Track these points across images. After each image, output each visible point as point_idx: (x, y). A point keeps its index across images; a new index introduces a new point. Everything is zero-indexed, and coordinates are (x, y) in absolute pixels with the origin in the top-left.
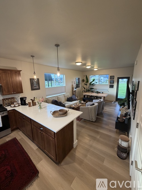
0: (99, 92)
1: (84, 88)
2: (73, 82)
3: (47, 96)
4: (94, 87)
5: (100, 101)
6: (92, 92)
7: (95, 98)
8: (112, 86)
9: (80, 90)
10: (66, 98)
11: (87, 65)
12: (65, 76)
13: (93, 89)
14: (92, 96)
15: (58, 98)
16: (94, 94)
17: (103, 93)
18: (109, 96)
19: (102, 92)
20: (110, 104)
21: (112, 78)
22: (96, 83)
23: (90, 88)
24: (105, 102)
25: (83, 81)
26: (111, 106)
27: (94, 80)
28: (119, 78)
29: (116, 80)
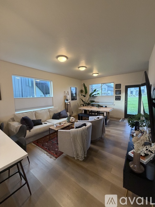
0: (101, 105)
1: (82, 100)
2: (66, 92)
3: (16, 110)
4: (95, 100)
5: (98, 118)
6: (93, 105)
7: (96, 114)
8: (118, 98)
9: (78, 104)
10: (52, 114)
11: (80, 66)
12: (52, 83)
13: (94, 101)
14: (93, 111)
15: (36, 114)
16: (95, 109)
17: (106, 107)
18: (114, 111)
19: (106, 105)
20: (116, 123)
21: (118, 86)
22: (98, 94)
23: (90, 101)
24: (110, 120)
25: (82, 91)
26: (118, 125)
27: (96, 90)
28: (127, 87)
29: (123, 89)
